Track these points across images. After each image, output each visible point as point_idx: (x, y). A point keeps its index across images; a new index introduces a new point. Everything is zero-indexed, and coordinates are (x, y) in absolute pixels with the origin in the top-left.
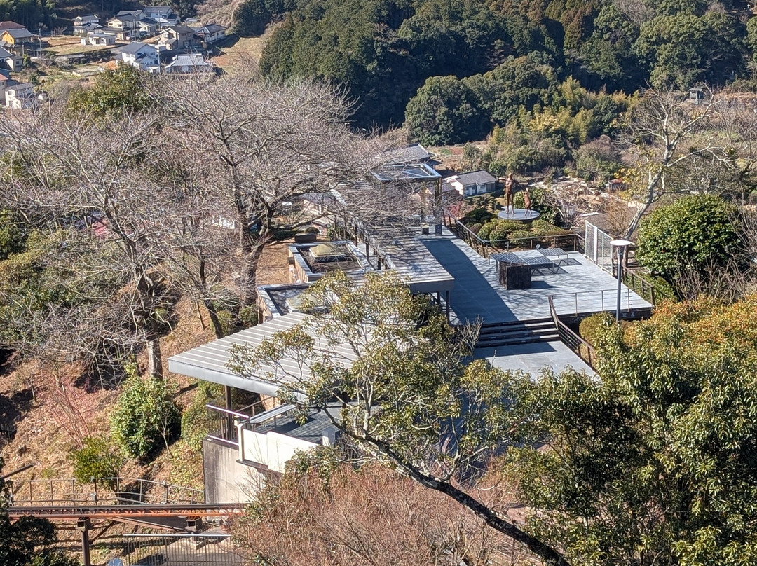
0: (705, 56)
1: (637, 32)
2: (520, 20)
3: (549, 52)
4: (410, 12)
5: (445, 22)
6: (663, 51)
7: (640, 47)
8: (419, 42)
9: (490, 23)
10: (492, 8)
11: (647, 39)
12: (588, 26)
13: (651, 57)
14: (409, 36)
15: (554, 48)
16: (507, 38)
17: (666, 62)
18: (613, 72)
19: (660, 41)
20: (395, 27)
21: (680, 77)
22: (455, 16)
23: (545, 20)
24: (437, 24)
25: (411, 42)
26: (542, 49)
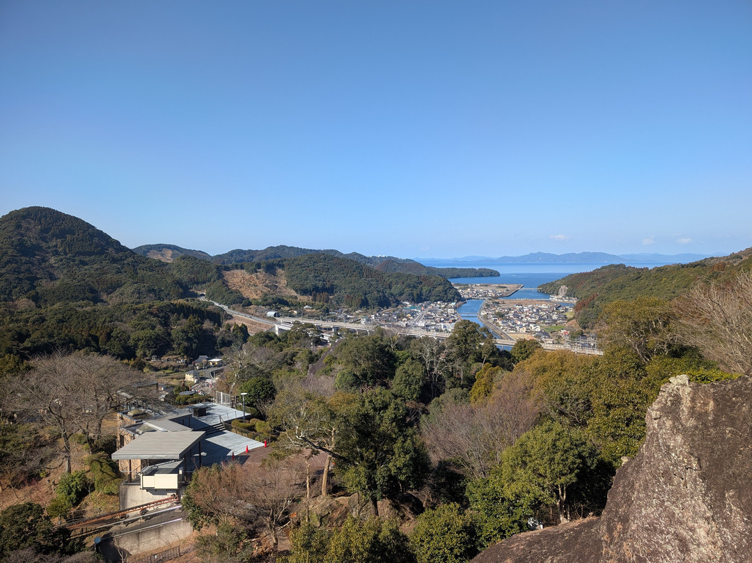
0: (157, 344)
1: (129, 336)
2: (79, 336)
3: (94, 347)
4: (28, 336)
5: (46, 339)
6: (141, 344)
7: (131, 342)
8: (34, 347)
9: (67, 338)
10: (66, 332)
11: (134, 340)
12: (109, 336)
13: (136, 346)
14: (30, 345)
15: (95, 345)
16: (75, 343)
17: (142, 347)
18: (121, 353)
19: (139, 340)
20: (23, 342)
21: (148, 352)
22: (51, 336)
23: (90, 335)
24: (42, 340)
25: (31, 347)
26: (90, 346)
